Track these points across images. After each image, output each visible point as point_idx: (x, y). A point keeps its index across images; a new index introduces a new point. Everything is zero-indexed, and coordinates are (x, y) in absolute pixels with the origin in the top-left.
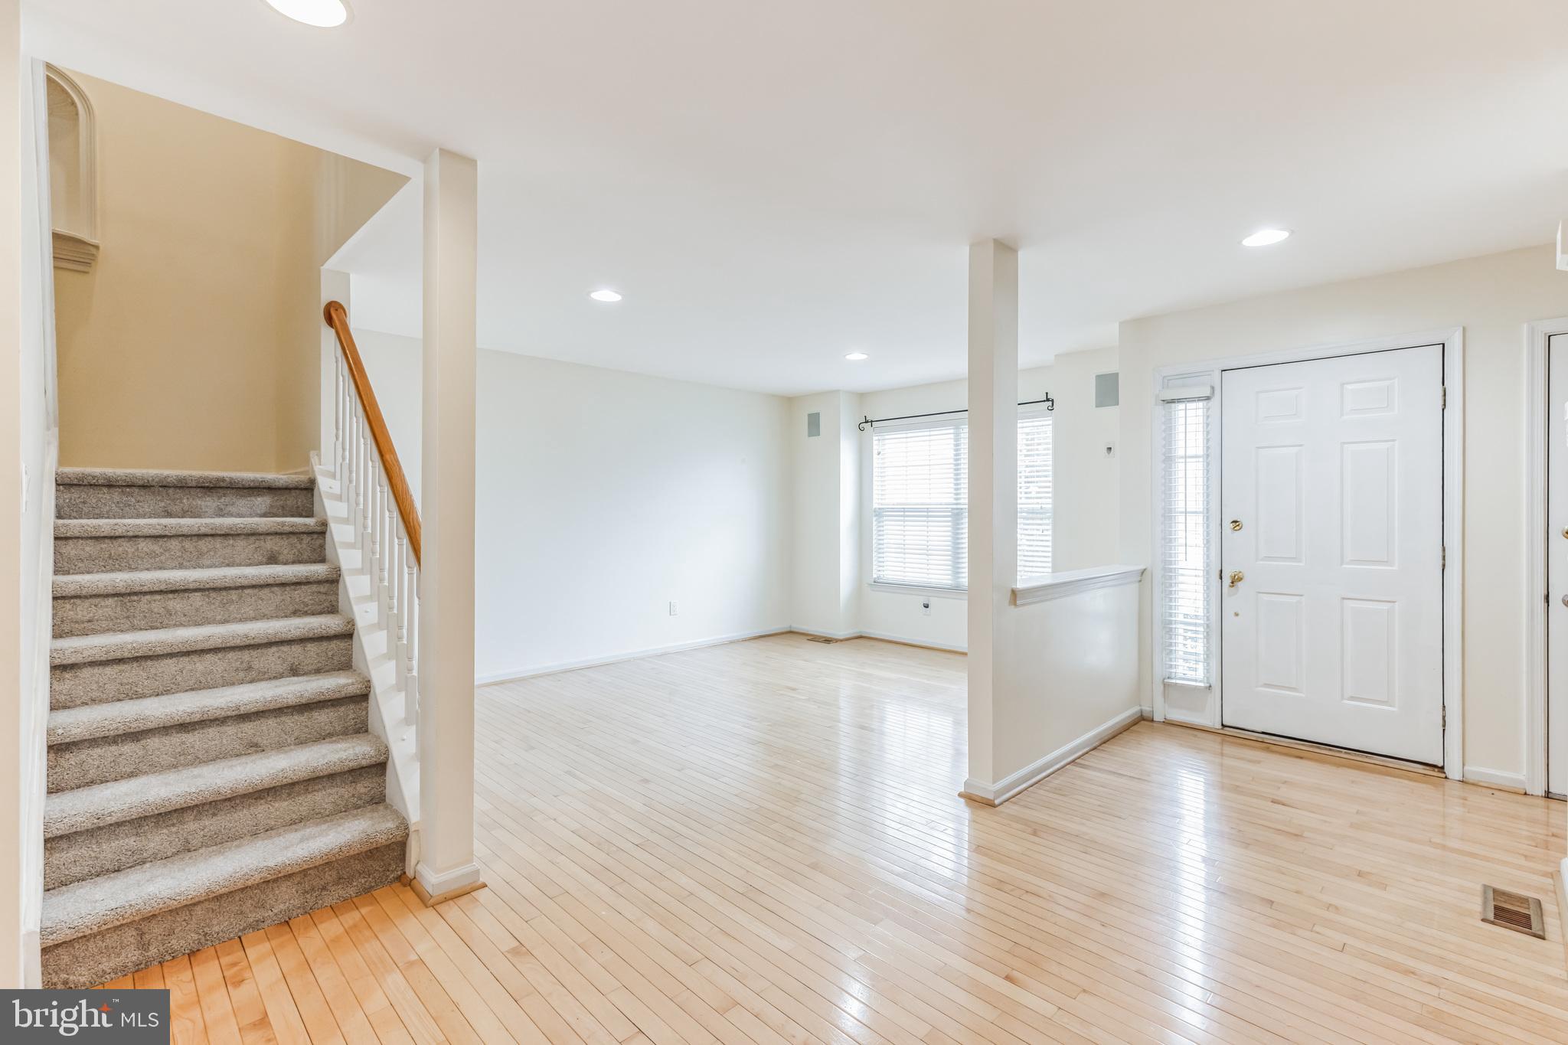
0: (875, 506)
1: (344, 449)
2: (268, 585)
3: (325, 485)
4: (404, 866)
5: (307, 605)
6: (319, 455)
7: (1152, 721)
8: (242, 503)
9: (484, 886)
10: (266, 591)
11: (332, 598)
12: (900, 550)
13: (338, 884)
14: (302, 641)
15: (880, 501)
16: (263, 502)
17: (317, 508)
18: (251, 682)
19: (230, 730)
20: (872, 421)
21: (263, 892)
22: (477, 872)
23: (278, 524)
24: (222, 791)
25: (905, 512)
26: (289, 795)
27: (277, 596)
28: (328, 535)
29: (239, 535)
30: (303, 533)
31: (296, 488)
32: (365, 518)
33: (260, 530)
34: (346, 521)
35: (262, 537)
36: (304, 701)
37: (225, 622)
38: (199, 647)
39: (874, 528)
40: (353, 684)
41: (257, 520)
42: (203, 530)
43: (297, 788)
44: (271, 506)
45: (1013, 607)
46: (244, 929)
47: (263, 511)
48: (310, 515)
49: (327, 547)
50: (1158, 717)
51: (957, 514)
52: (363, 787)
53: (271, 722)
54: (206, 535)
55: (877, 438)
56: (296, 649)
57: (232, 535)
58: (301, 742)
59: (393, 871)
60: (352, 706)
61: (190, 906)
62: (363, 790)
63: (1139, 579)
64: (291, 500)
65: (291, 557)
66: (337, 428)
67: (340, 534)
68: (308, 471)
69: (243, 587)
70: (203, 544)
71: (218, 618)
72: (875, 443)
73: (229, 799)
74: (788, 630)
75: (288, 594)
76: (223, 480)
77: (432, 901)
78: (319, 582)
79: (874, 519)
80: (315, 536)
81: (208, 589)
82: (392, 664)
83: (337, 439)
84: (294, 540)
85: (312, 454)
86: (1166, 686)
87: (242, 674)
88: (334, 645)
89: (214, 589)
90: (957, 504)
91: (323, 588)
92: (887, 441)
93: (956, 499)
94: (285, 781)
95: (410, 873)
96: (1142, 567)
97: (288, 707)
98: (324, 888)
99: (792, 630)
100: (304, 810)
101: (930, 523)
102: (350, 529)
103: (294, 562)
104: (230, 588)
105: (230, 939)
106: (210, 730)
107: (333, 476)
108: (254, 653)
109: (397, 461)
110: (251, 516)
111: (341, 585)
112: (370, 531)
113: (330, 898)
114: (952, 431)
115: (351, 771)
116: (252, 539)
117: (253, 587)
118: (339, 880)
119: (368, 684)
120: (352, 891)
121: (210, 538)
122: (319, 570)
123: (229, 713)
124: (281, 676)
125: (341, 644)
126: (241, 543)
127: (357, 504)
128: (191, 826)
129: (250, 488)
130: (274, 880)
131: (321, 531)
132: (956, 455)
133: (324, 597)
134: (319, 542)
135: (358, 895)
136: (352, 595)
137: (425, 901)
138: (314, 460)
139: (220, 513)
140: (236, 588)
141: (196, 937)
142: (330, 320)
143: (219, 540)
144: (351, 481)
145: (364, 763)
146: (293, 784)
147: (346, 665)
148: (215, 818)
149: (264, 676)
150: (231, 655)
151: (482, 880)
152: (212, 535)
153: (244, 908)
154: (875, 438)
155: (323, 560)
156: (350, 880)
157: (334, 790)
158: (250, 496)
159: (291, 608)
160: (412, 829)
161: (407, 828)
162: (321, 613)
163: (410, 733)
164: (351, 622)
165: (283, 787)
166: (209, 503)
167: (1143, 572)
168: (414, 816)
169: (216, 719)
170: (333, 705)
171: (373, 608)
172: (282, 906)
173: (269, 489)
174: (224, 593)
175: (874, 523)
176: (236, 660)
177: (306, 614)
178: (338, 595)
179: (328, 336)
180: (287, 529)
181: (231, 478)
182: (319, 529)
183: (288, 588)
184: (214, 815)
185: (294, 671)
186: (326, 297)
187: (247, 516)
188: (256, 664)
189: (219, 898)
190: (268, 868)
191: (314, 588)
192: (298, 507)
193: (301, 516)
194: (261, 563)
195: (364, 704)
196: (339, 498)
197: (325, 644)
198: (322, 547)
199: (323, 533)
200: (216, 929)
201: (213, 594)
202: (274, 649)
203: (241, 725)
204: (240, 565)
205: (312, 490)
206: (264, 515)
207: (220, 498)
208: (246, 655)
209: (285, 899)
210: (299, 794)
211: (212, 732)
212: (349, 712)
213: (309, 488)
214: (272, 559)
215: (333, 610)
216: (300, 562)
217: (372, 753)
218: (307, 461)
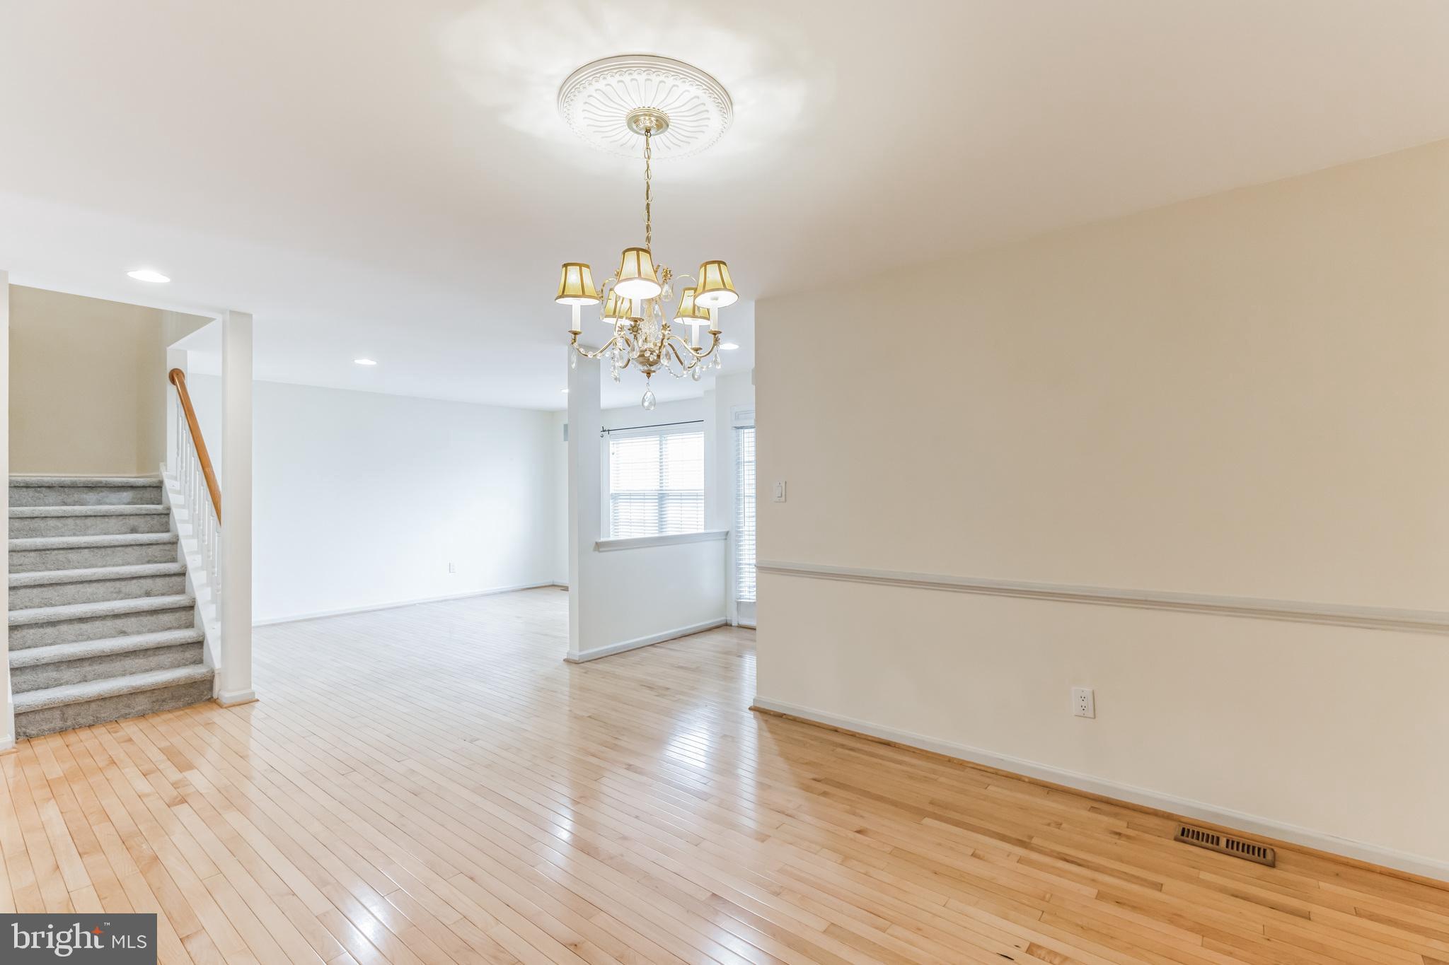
0: (612, 491)
1: (182, 462)
2: (131, 545)
3: (169, 484)
4: (212, 693)
5: (157, 557)
6: (166, 465)
7: (731, 626)
8: (114, 496)
9: (258, 700)
10: (130, 549)
11: (173, 553)
12: (628, 524)
13: (172, 699)
14: (153, 576)
15: (616, 489)
16: (127, 495)
17: (164, 499)
18: (122, 599)
19: (109, 623)
20: (609, 431)
21: (129, 699)
22: (254, 693)
23: (138, 509)
24: (105, 650)
25: (631, 496)
26: (144, 656)
27: (137, 552)
28: (171, 515)
29: (112, 516)
30: (154, 514)
31: (150, 487)
32: (194, 504)
33: (126, 513)
34: (183, 507)
35: (127, 517)
36: (153, 608)
37: (104, 566)
38: (88, 579)
39: (611, 508)
40: (184, 600)
41: (123, 507)
42: (89, 513)
43: (149, 653)
44: (133, 498)
45: (597, 552)
46: (118, 717)
47: (128, 500)
48: (160, 503)
49: (171, 522)
50: (734, 624)
51: (662, 497)
52: (189, 654)
53: (133, 620)
54: (91, 516)
55: (613, 442)
56: (149, 581)
57: (107, 516)
58: (151, 631)
59: (205, 696)
60: (184, 613)
61: (89, 702)
62: (189, 656)
63: (724, 537)
64: (148, 494)
65: (146, 529)
66: (178, 449)
67: (178, 514)
68: (158, 475)
69: (115, 546)
70: (89, 522)
71: (100, 564)
72: (611, 445)
73: (109, 656)
74: (551, 584)
75: (144, 550)
76: (101, 482)
77: (225, 706)
78: (164, 544)
79: (611, 501)
80: (163, 516)
81: (93, 547)
82: (209, 590)
83: (178, 455)
84: (148, 518)
85: (161, 464)
86: (739, 604)
87: (115, 595)
88: (174, 579)
89: (97, 547)
90: (661, 490)
91: (167, 547)
92: (620, 445)
93: (661, 487)
94: (141, 648)
95: (215, 696)
96: (727, 530)
97: (143, 612)
98: (163, 701)
99: (555, 584)
100: (153, 665)
101: (646, 504)
102: (185, 512)
103: (148, 532)
104: (107, 547)
105: (111, 721)
106: (97, 622)
107: (176, 479)
108: (123, 583)
109: (213, 472)
110: (119, 504)
111: (179, 545)
112: (197, 512)
113: (166, 707)
114: (658, 439)
115: (182, 645)
116: (121, 518)
117: (122, 546)
118: (173, 698)
119: (194, 600)
120: (181, 704)
121: (93, 518)
122: (164, 536)
123: (108, 613)
124: (140, 596)
125: (178, 579)
126: (113, 521)
127: (190, 496)
128: (87, 669)
129: (119, 487)
130: (135, 693)
131: (167, 514)
132: (661, 456)
133: (168, 553)
134: (164, 520)
135: (184, 706)
136: (185, 551)
137: (220, 706)
138: (162, 468)
139: (99, 503)
140: (111, 547)
141: (92, 718)
142: (173, 381)
143: (99, 518)
144: (186, 483)
145: (190, 641)
146: (147, 650)
147: (182, 591)
148: (101, 665)
149: (128, 596)
150: (108, 584)
151: (256, 697)
152: (95, 516)
153: (118, 706)
154: (611, 442)
155: (168, 531)
156: (179, 698)
157: (171, 655)
158: (118, 491)
159: (146, 559)
160: (216, 672)
161: (213, 672)
162: (165, 562)
163: (218, 626)
164: (185, 567)
165: (140, 651)
166: (92, 496)
167: (727, 533)
168: (217, 665)
169: (100, 617)
170: (171, 612)
171: (199, 558)
172: (140, 708)
173: (132, 487)
174: (103, 550)
175: (611, 504)
176: (112, 587)
177: (156, 562)
178: (177, 551)
179: (172, 392)
180: (144, 512)
181: (106, 481)
182: (165, 512)
183: (144, 547)
184: (100, 663)
185: (148, 594)
186: (170, 366)
187: (118, 504)
188: (123, 589)
189: (104, 699)
190: (133, 687)
191: (161, 547)
192: (151, 498)
193: (153, 504)
194: (126, 533)
195: (192, 612)
196: (179, 493)
197: (167, 579)
198: (167, 523)
199: (168, 514)
200: (103, 715)
201: (96, 550)
202: (134, 581)
203: (115, 621)
204: (113, 534)
205: (161, 487)
206: (129, 504)
207: (98, 493)
208: (118, 584)
209: (142, 703)
210: (150, 656)
211: (98, 624)
212: (182, 616)
213: (159, 487)
214: (134, 530)
215: (174, 560)
216: (152, 532)
217: (195, 635)
218: (158, 469)
